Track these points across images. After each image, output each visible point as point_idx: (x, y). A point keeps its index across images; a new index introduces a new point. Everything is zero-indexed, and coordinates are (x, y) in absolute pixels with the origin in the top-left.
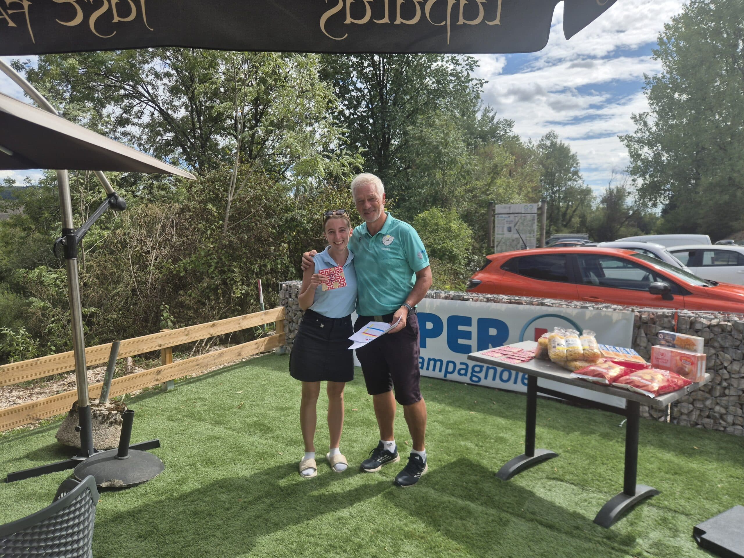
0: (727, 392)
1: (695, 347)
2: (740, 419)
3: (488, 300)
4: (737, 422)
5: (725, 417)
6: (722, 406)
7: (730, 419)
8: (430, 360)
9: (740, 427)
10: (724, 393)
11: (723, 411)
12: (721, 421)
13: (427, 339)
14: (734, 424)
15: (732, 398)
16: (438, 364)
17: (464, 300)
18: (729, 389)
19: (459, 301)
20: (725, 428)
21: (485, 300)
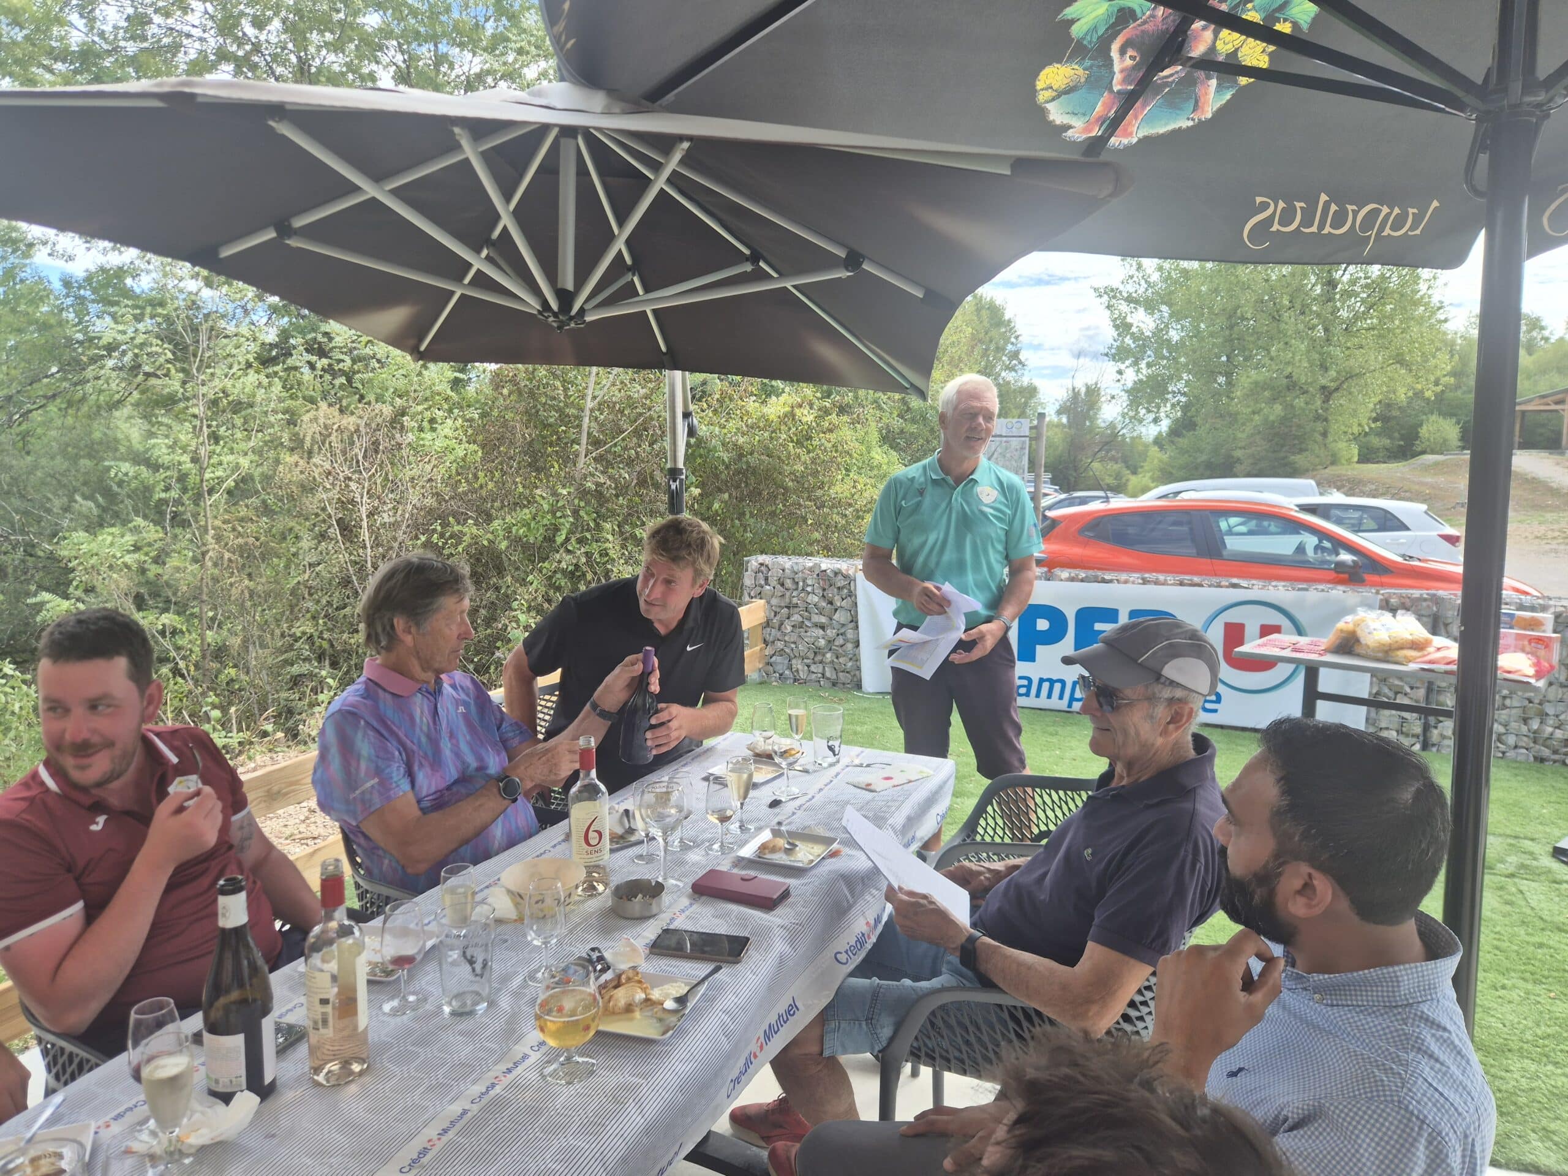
0: (1508, 702)
1: (1543, 628)
2: (1525, 739)
3: (1145, 582)
4: (1520, 744)
5: (1504, 737)
6: (1500, 724)
7: (1511, 740)
8: (1041, 681)
9: (1524, 751)
10: (1504, 705)
11: (1502, 730)
12: (1499, 745)
13: (1038, 647)
14: (1516, 747)
15: (1514, 711)
16: (1057, 687)
17: (1104, 581)
18: (1511, 698)
19: (1096, 584)
20: (1504, 753)
21: (1140, 581)
